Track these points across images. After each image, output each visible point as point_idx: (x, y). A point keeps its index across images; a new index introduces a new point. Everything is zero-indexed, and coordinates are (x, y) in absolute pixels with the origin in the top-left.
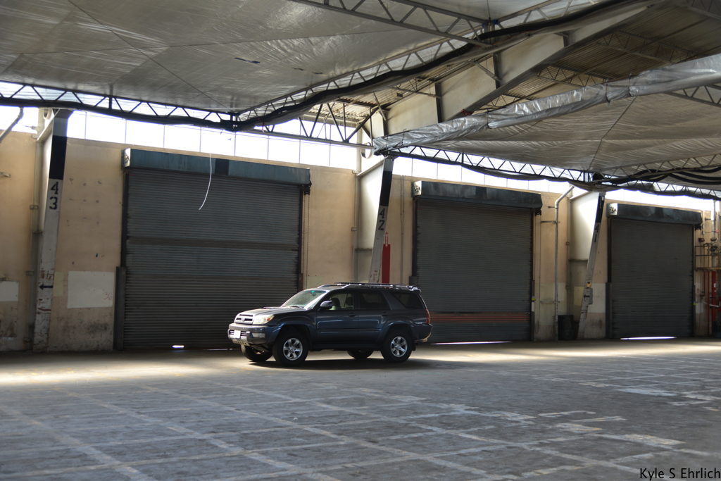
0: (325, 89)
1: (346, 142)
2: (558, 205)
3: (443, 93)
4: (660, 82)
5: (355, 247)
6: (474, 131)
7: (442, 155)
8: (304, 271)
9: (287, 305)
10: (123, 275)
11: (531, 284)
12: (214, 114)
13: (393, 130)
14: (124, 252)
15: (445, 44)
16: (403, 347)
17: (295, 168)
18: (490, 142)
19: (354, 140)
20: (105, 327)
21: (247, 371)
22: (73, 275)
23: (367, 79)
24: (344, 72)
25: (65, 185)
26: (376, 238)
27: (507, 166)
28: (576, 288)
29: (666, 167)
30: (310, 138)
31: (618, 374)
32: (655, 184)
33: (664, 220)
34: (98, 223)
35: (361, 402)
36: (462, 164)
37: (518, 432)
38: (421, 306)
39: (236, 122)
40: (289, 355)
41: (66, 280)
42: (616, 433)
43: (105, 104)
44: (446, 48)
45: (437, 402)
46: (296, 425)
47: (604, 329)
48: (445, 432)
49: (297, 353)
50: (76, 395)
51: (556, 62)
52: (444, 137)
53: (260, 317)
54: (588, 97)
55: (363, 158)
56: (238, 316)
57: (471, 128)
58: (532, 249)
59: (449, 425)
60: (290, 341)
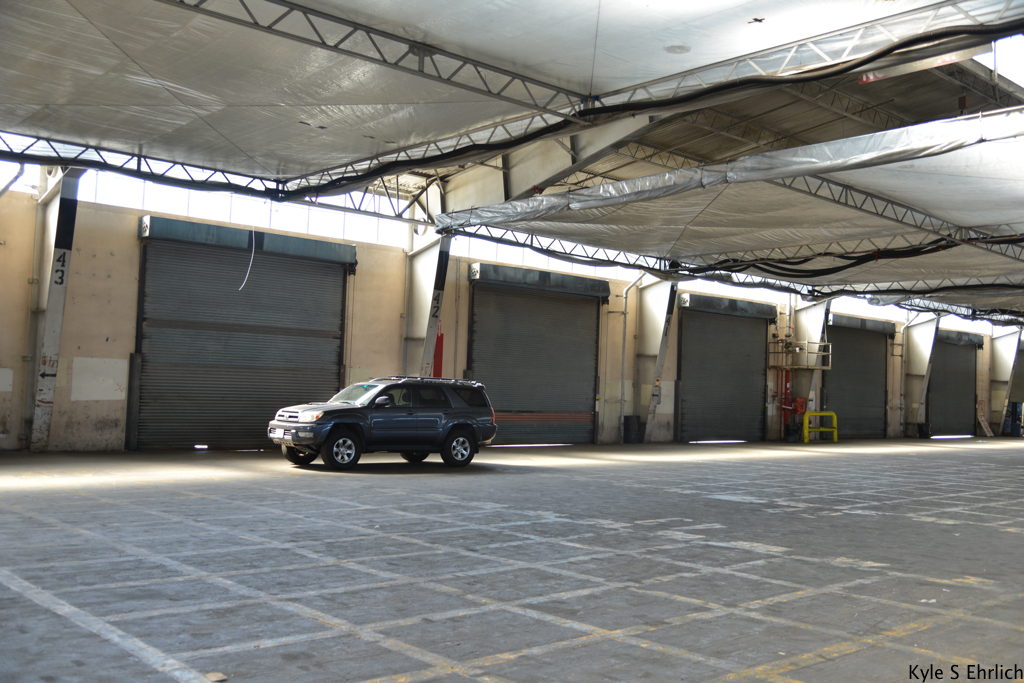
0: (394, 159)
1: (399, 216)
2: (627, 293)
3: (511, 165)
4: (759, 169)
5: (404, 336)
6: (554, 211)
7: (509, 236)
8: (346, 362)
9: (336, 400)
10: (138, 362)
11: (595, 381)
12: (257, 181)
13: (451, 207)
14: (140, 337)
15: (538, 118)
16: (465, 449)
17: (340, 245)
18: (565, 224)
19: (406, 215)
20: (116, 423)
21: (294, 475)
22: (78, 362)
23: (445, 152)
24: (418, 142)
25: (74, 257)
26: (430, 326)
27: (579, 250)
28: (643, 386)
29: (749, 257)
30: (358, 211)
31: (700, 480)
32: (733, 275)
33: (738, 314)
34: (109, 301)
35: (440, 509)
36: (531, 247)
37: (619, 541)
38: (485, 404)
39: (283, 192)
40: (340, 457)
41: (70, 368)
42: (722, 540)
43: (133, 165)
44: (538, 123)
45: (522, 509)
46: (381, 534)
47: (672, 432)
48: (544, 540)
49: (349, 455)
50: (111, 501)
51: (639, 139)
52: (519, 217)
53: (307, 414)
54: (681, 181)
55: (415, 235)
56: (280, 412)
57: (550, 209)
58: (597, 342)
59: (546, 533)
60: (341, 441)
